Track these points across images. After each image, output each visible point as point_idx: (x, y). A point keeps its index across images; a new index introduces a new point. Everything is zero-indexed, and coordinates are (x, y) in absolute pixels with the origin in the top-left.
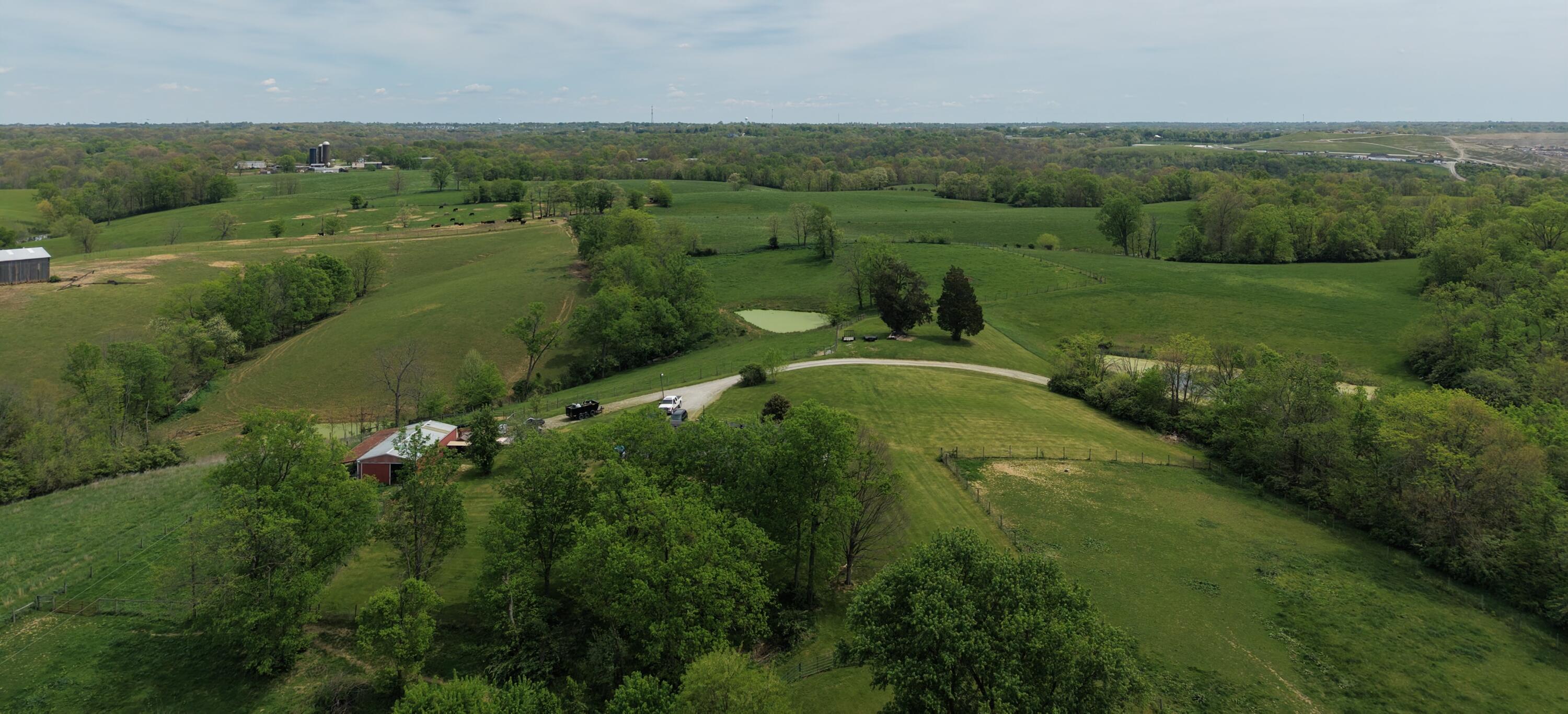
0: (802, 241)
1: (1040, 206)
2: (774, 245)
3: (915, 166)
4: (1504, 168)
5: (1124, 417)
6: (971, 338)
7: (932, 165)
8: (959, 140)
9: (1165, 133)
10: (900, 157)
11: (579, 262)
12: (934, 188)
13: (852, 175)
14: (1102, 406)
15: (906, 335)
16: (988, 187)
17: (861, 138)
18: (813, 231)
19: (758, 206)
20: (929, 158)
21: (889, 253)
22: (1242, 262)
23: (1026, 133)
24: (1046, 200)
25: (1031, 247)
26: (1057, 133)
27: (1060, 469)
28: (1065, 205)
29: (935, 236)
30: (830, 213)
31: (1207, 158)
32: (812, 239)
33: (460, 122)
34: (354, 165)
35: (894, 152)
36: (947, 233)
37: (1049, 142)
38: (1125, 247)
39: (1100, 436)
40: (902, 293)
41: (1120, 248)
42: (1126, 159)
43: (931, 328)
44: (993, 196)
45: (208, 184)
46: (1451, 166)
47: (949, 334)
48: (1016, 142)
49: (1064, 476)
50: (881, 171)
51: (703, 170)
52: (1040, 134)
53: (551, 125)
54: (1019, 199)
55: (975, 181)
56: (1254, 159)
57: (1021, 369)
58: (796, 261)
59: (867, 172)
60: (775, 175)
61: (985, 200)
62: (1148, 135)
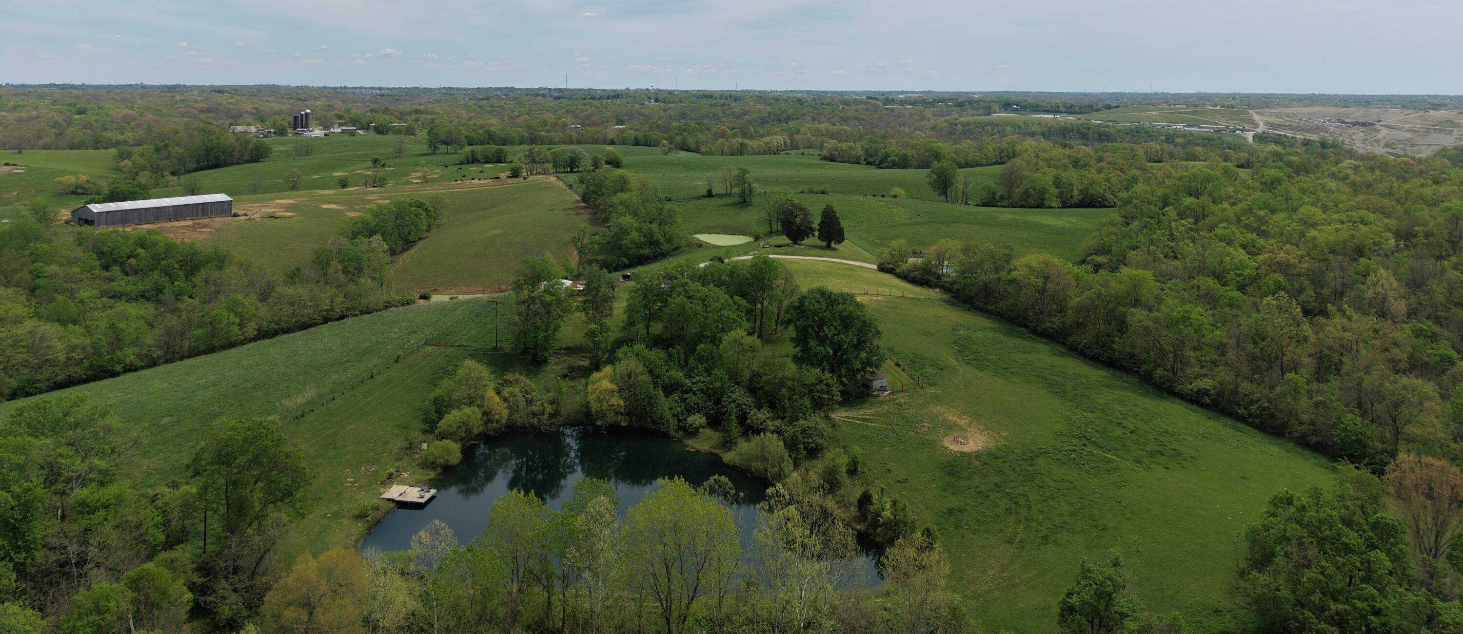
0: (729, 192)
1: (899, 168)
2: (710, 195)
3: (805, 134)
4: (1292, 138)
5: (914, 281)
6: (837, 246)
7: (818, 131)
8: (843, 109)
9: (1021, 104)
10: (792, 124)
11: (583, 204)
12: (820, 153)
13: (754, 141)
14: (904, 277)
15: (800, 245)
16: (861, 152)
17: (759, 106)
18: (737, 185)
19: (687, 166)
20: (817, 125)
21: (789, 197)
22: (1022, 207)
23: (902, 102)
24: (903, 163)
25: (883, 196)
26: (929, 103)
27: (875, 298)
28: (918, 167)
29: (819, 188)
30: (749, 173)
31: (1050, 128)
32: (736, 190)
33: (384, 86)
34: (332, 130)
35: (788, 119)
36: (827, 187)
37: (920, 111)
38: (946, 197)
39: (896, 287)
40: (798, 220)
41: (943, 198)
42: (983, 127)
43: (813, 240)
44: (865, 160)
45: (251, 146)
46: (1250, 136)
47: (824, 244)
48: (892, 110)
49: (877, 301)
50: (778, 140)
51: (633, 137)
52: (914, 103)
53: (469, 89)
54: (883, 162)
55: (851, 148)
56: (1090, 128)
57: (864, 262)
58: (726, 205)
59: (767, 139)
60: (691, 141)
61: (858, 163)
62: (1006, 106)
